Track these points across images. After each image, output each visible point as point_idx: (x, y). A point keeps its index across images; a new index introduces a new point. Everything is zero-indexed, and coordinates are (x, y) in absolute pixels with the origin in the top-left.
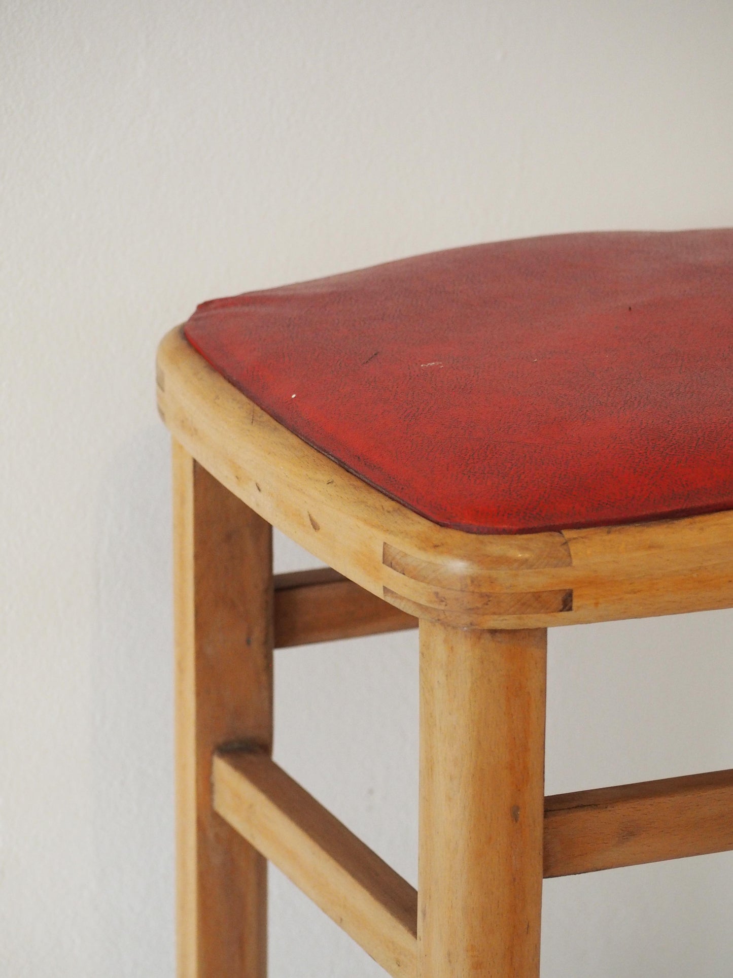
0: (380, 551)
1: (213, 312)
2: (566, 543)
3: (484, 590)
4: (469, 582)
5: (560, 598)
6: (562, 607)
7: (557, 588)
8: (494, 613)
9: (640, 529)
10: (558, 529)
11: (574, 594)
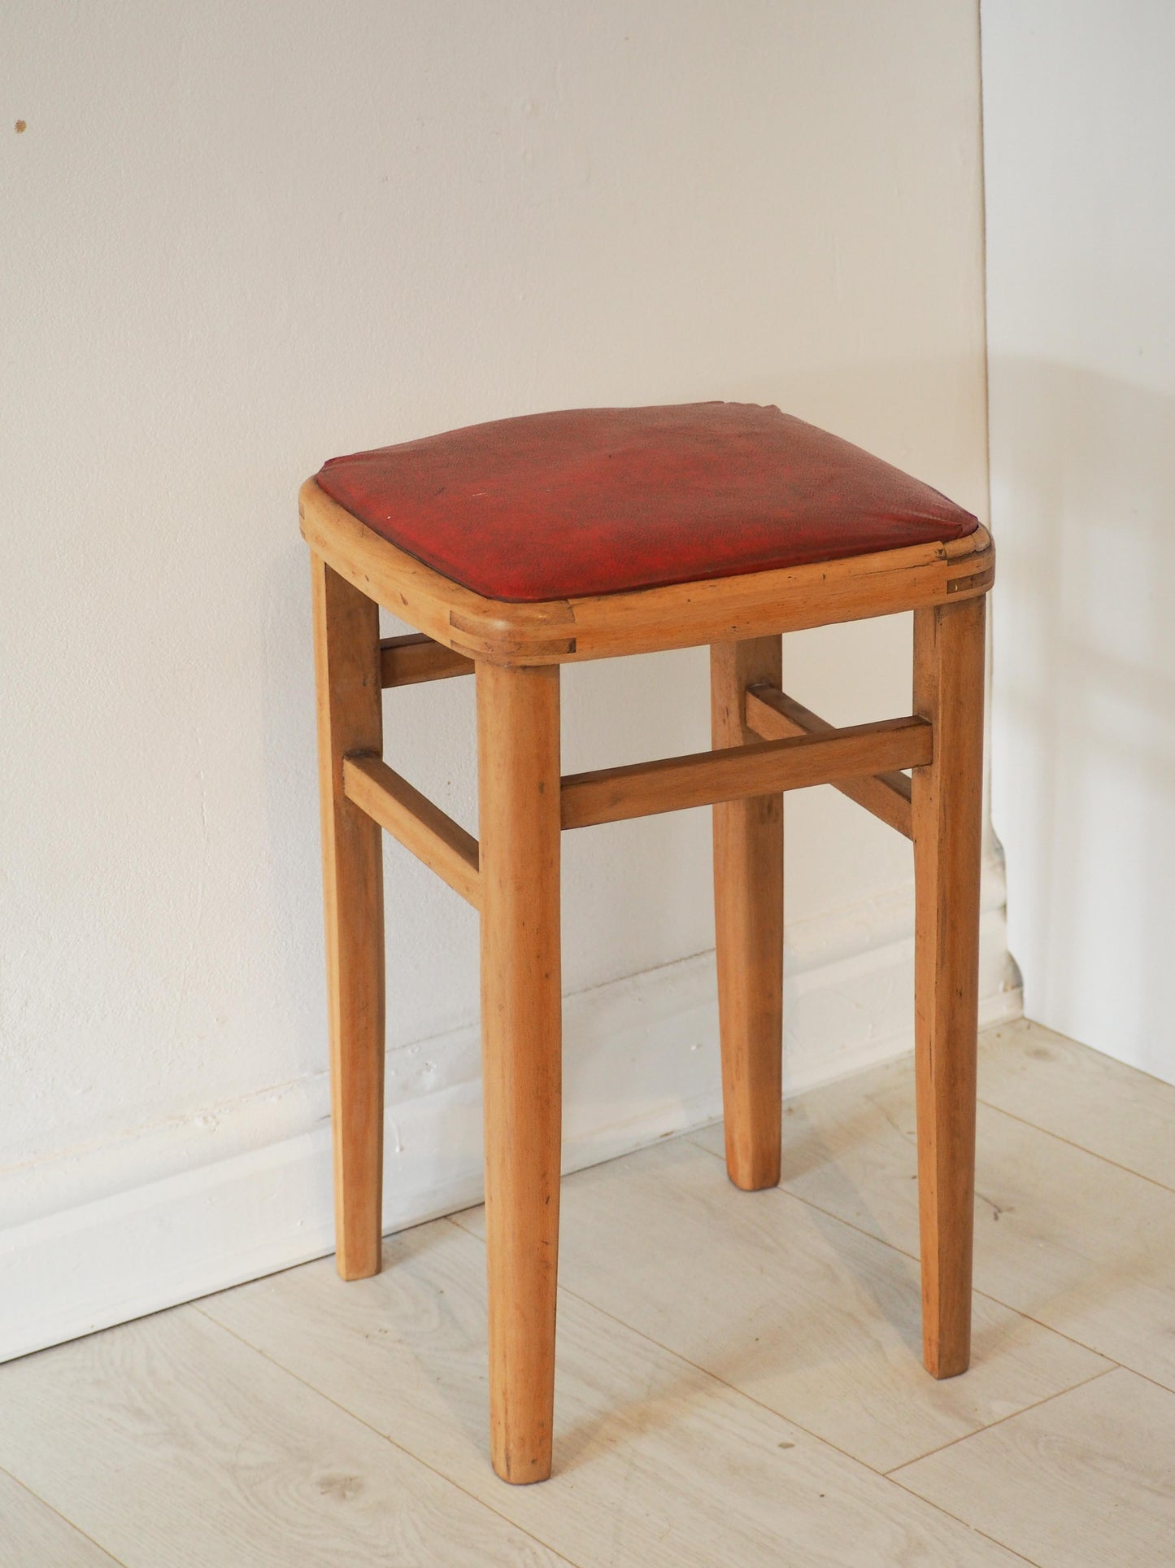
0: (448, 616)
1: (337, 466)
2: (570, 608)
3: (517, 640)
4: (507, 635)
5: (567, 644)
6: (568, 650)
7: (565, 638)
8: (524, 655)
9: (619, 597)
10: (565, 599)
11: (577, 641)
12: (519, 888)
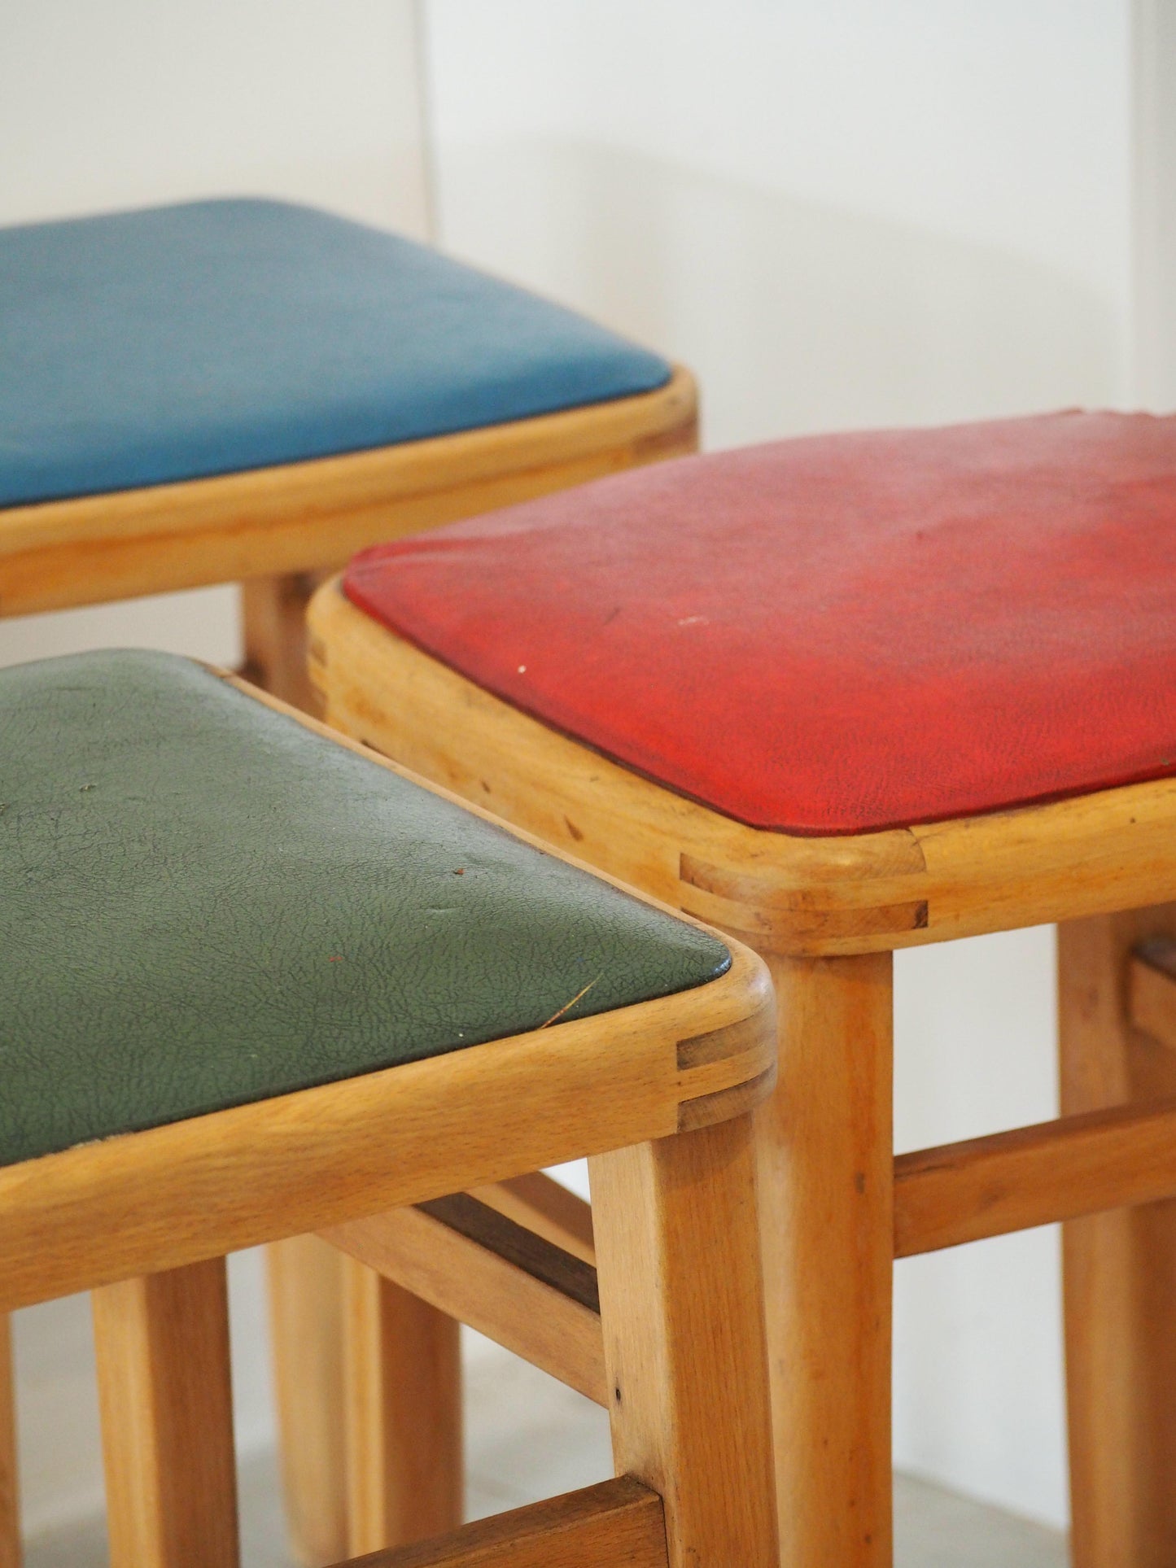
0: (676, 864)
2: (916, 843)
3: (820, 907)
4: (800, 898)
5: (912, 912)
6: (915, 922)
7: (911, 900)
8: (833, 936)
9: (1004, 819)
10: (904, 825)
11: (930, 906)
12: (818, 1375)
